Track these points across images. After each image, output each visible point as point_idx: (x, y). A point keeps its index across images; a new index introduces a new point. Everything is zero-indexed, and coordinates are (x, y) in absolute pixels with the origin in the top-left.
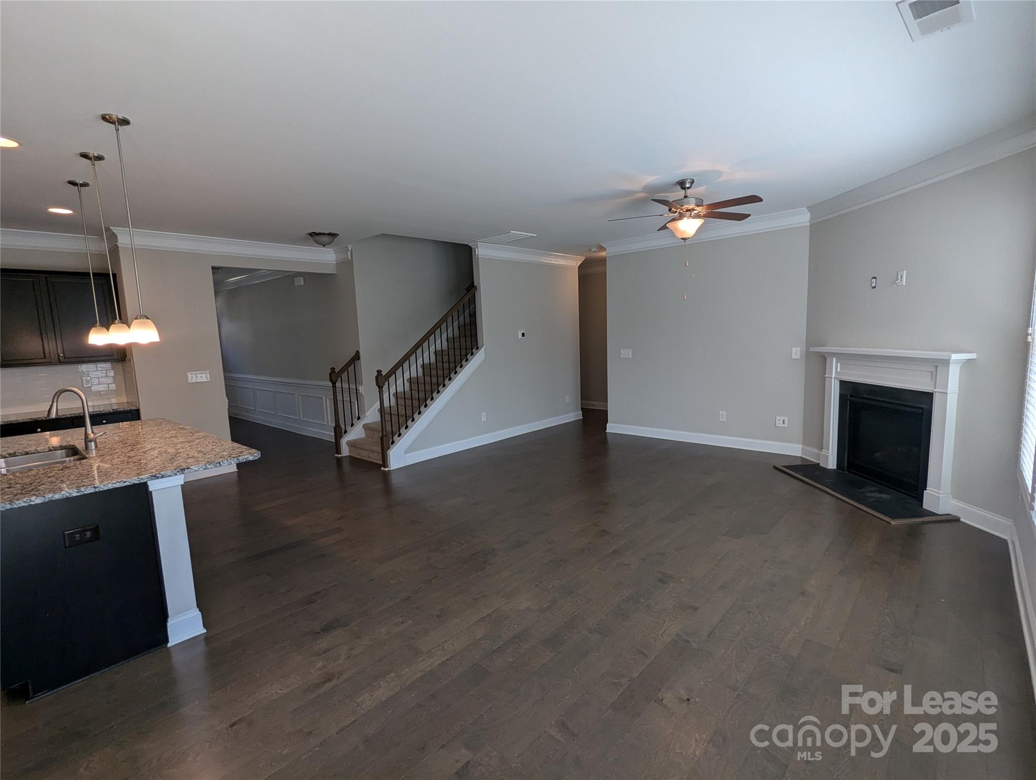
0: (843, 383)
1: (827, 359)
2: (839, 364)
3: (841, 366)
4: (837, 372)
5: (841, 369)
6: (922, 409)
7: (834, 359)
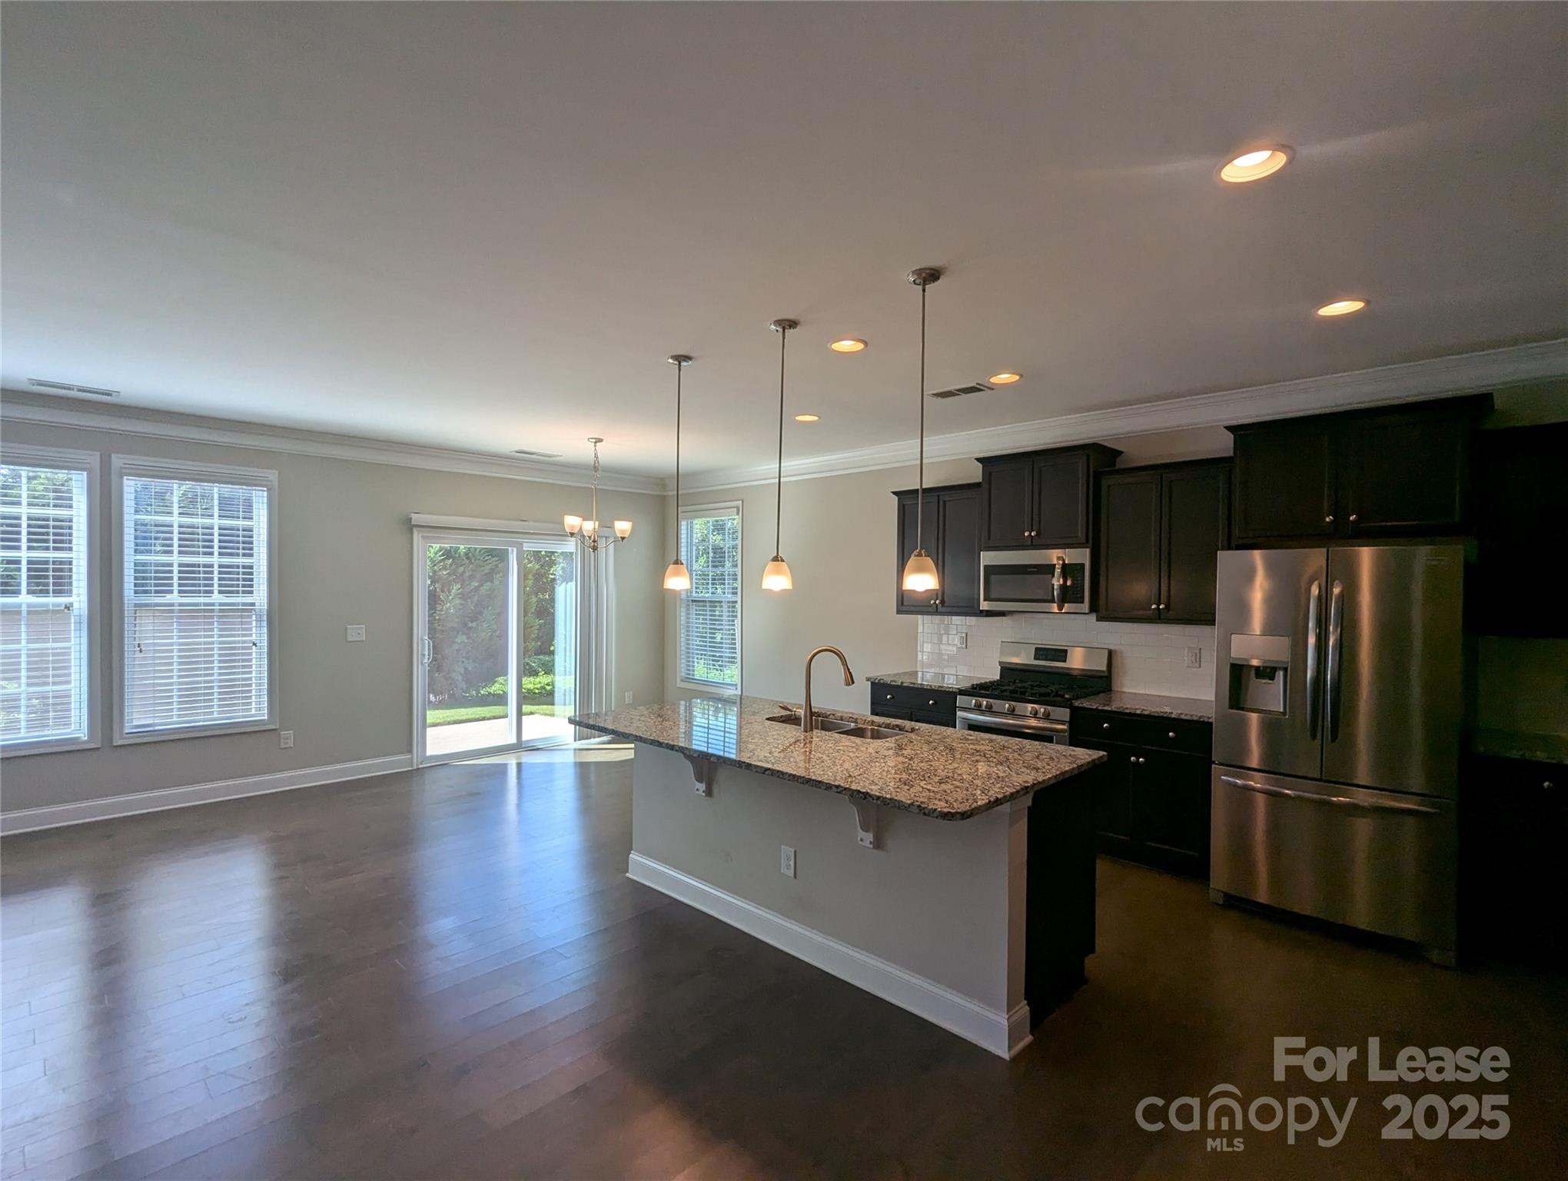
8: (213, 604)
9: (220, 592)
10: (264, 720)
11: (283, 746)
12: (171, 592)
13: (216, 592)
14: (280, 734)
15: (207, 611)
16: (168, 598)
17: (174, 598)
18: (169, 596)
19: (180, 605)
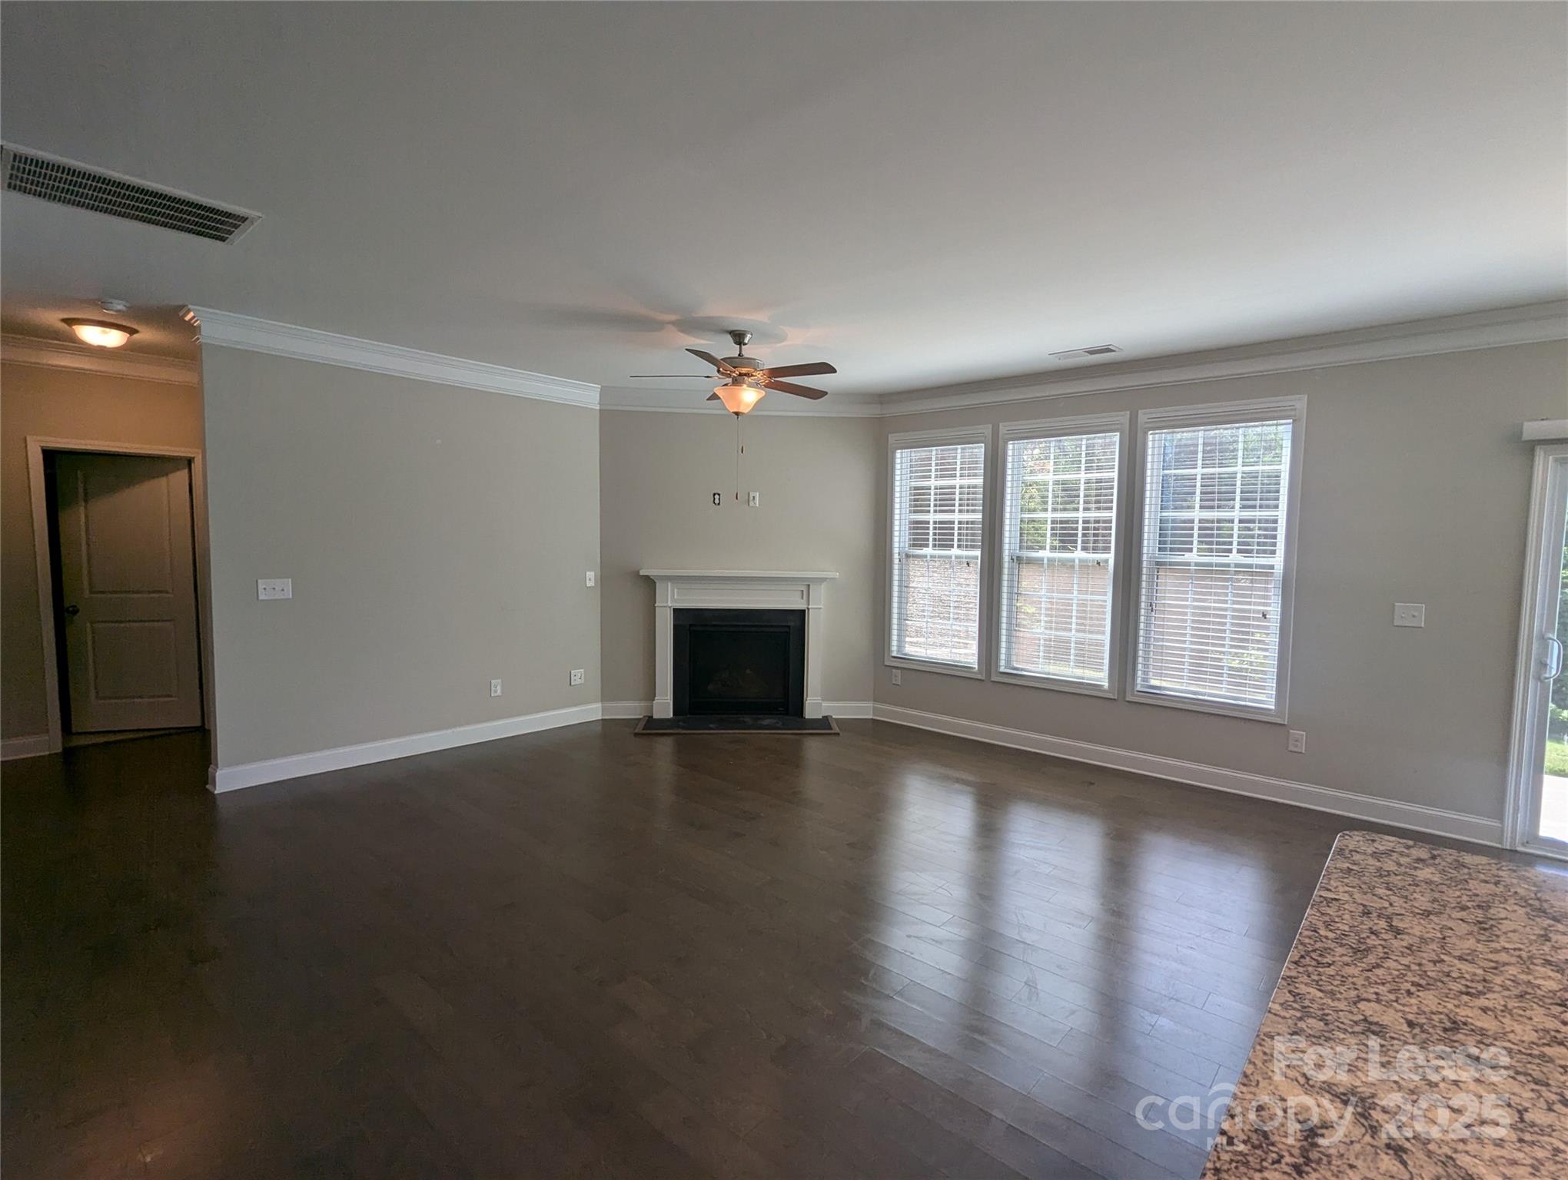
0: (677, 612)
1: (657, 585)
2: (676, 590)
3: (678, 593)
4: (670, 599)
5: (678, 595)
6: (789, 627)
7: (669, 584)
8: (1228, 565)
9: (1239, 551)
10: (1270, 710)
11: (1291, 748)
12: (1191, 550)
13: (1235, 551)
14: (1289, 732)
15: (1222, 570)
16: (1188, 557)
17: (1192, 557)
18: (1187, 555)
19: (1197, 564)
